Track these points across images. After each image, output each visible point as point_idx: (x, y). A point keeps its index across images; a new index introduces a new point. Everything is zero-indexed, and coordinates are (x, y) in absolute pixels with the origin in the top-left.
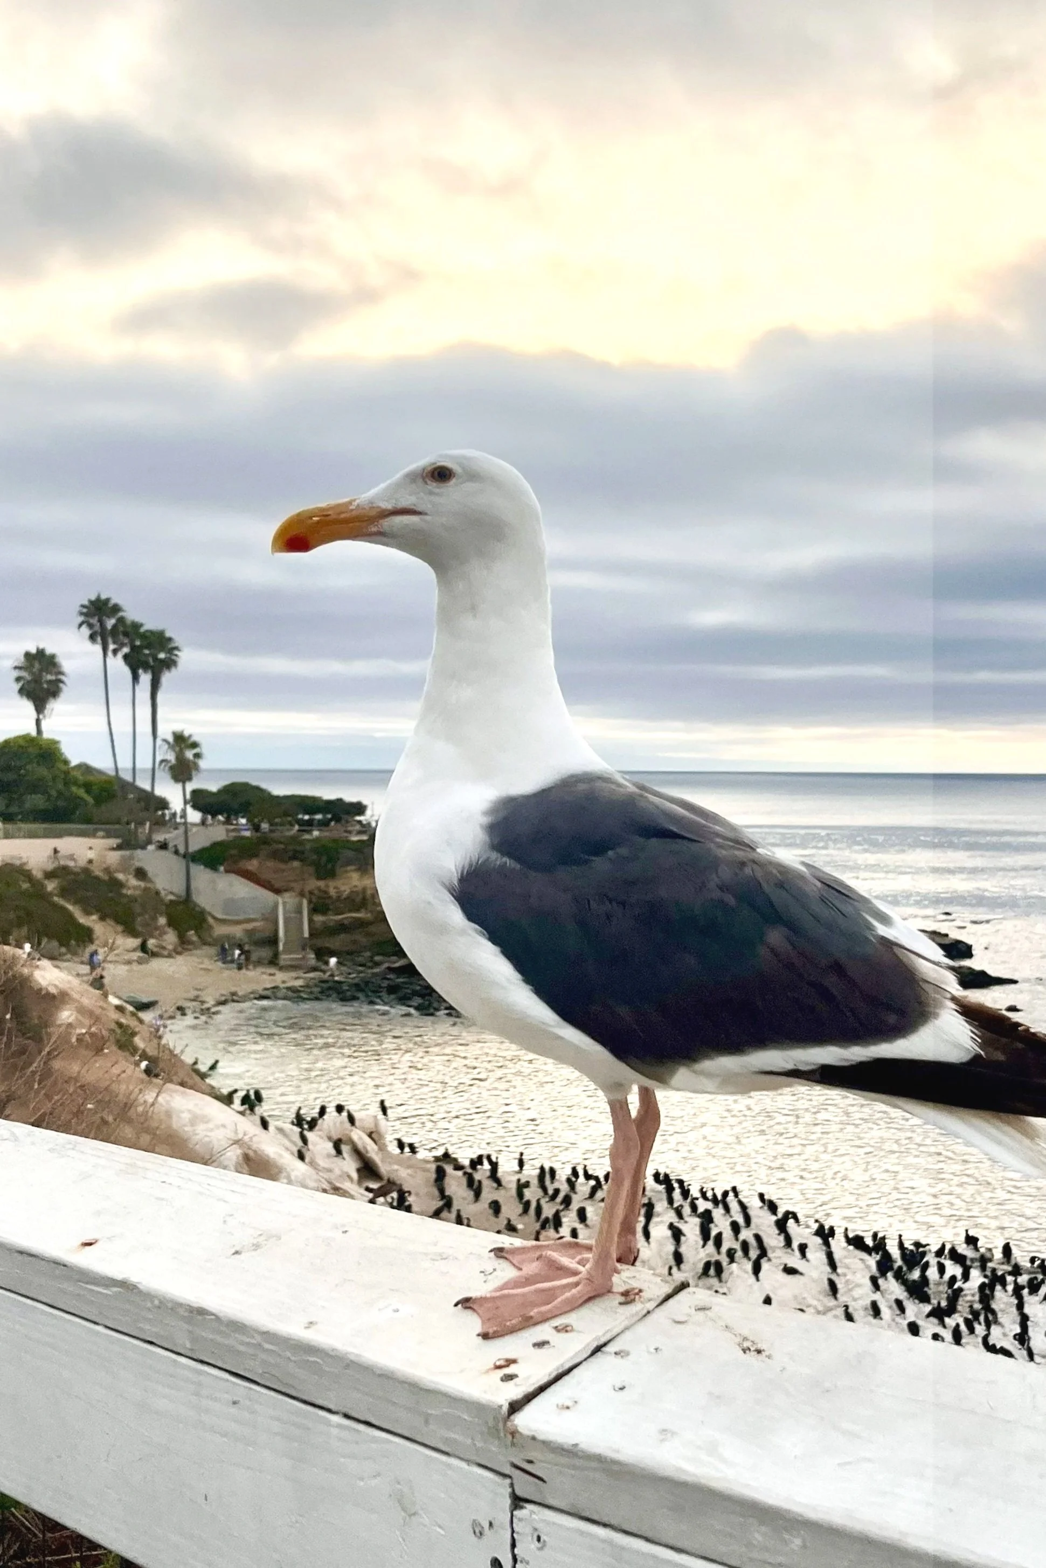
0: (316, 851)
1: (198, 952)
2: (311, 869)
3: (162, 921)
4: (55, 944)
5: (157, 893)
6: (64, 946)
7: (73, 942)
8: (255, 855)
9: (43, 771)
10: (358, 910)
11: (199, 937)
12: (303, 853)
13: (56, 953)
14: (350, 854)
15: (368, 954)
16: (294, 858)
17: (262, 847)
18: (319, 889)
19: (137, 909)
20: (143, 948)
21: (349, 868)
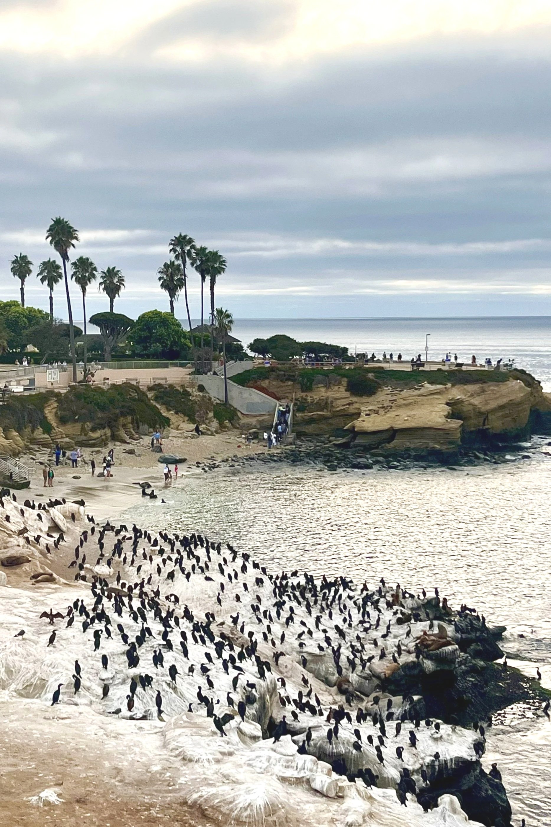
0: (301, 375)
1: (230, 433)
2: (299, 386)
3: (211, 414)
4: (146, 426)
5: (210, 399)
6: (151, 427)
7: (158, 426)
8: (267, 378)
9: (163, 330)
10: (322, 410)
11: (232, 425)
12: (294, 376)
13: (147, 432)
14: (321, 377)
15: (328, 436)
16: (288, 380)
17: (271, 373)
18: (302, 397)
19: (197, 408)
20: (197, 430)
21: (320, 385)
